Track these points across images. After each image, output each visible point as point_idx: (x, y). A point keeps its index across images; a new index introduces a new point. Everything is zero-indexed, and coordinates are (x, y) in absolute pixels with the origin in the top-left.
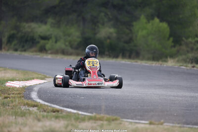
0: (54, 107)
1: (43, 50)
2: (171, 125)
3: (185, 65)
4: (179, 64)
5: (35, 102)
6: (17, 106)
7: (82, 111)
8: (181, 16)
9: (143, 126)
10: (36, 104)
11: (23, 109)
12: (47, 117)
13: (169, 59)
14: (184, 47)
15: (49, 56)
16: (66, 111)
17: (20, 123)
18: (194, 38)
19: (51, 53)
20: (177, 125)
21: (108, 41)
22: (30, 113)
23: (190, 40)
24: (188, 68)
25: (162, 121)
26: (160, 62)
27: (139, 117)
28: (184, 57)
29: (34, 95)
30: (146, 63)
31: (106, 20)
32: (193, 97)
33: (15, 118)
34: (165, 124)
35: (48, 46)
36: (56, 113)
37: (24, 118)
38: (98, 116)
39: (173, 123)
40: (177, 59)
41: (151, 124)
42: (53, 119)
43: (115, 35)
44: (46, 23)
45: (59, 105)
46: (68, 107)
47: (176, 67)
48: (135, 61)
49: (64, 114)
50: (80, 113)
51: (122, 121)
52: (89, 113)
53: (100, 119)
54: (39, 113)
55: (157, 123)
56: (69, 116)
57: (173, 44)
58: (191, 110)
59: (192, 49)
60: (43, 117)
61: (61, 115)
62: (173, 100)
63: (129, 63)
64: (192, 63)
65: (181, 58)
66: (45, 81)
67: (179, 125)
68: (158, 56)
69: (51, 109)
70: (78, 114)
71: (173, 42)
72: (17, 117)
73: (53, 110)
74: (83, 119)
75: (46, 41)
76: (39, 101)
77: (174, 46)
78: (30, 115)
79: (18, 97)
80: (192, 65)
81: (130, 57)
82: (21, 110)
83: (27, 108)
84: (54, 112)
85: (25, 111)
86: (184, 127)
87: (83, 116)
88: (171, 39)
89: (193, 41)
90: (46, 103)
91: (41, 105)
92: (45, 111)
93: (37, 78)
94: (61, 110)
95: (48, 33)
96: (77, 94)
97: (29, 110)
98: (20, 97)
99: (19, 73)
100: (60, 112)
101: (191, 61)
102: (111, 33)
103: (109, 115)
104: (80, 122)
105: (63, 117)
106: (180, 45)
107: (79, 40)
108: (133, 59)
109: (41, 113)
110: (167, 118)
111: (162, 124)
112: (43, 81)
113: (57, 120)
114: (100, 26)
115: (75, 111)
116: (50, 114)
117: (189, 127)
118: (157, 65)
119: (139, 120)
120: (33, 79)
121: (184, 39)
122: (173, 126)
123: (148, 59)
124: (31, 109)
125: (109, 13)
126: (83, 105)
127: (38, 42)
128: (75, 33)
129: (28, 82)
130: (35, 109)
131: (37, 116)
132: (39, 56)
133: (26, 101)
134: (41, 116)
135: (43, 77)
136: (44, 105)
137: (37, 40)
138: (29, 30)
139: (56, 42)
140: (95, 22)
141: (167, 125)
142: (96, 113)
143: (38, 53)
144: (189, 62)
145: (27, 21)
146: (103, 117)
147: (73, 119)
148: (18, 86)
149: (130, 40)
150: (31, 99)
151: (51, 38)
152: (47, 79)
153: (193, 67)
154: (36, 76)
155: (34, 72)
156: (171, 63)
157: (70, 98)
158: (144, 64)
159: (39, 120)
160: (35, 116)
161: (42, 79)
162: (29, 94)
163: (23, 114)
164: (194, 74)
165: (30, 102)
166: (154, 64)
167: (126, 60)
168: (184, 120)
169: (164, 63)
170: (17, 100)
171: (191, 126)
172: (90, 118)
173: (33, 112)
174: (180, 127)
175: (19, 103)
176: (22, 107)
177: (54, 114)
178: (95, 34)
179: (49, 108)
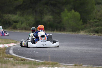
0: (22, 58)
1: (15, 28)
2: (87, 66)
3: (90, 34)
4: (86, 34)
5: (12, 55)
6: (2, 58)
7: (37, 60)
8: (86, 9)
9: (71, 67)
10: (12, 56)
11: (5, 59)
12: (18, 63)
13: (81, 31)
14: (88, 25)
15: (18, 31)
16: (28, 60)
17: (4, 67)
18: (93, 20)
19: (19, 30)
20: (90, 66)
21: (49, 22)
22: (9, 61)
23: (91, 21)
24: (91, 35)
25: (82, 64)
26: (77, 33)
27: (69, 62)
28: (88, 30)
29: (11, 52)
30: (69, 33)
31: (47, 12)
32: (96, 50)
33: (1, 64)
34: (83, 65)
35: (18, 26)
36: (23, 61)
37: (6, 64)
38: (46, 62)
39: (88, 65)
40: (85, 31)
41: (75, 65)
42: (22, 64)
43: (52, 19)
44: (16, 14)
45: (24, 57)
46: (29, 58)
47: (85, 35)
48: (63, 32)
49: (28, 61)
50: (36, 60)
51: (60, 64)
52: (41, 60)
53: (47, 64)
54: (14, 61)
55: (79, 65)
56: (30, 62)
57: (82, 23)
58: (96, 57)
59: (93, 26)
60: (16, 63)
61: (26, 62)
62: (86, 52)
63: (60, 33)
64: (93, 33)
65: (87, 30)
66: (17, 44)
67: (91, 66)
68: (75, 30)
69: (21, 59)
70: (35, 61)
71: (82, 22)
72: (2, 64)
73: (22, 59)
74: (38, 64)
75: (17, 24)
76: (14, 54)
77: (83, 24)
78: (9, 63)
79: (2, 53)
80: (94, 34)
81: (60, 31)
82: (4, 60)
83: (7, 59)
84: (22, 60)
85: (6, 60)
86: (94, 67)
87: (38, 62)
88: (81, 20)
89: (93, 21)
90: (18, 56)
91: (15, 57)
92: (17, 60)
93: (12, 43)
94: (26, 59)
95: (17, 19)
96: (34, 51)
97: (8, 60)
98: (4, 53)
99: (3, 40)
100: (25, 61)
101: (92, 32)
102: (50, 18)
103: (52, 61)
104: (36, 66)
105: (27, 63)
106: (86, 23)
107: (34, 22)
108: (62, 31)
109: (15, 61)
110: (84, 62)
111: (81, 66)
112: (15, 44)
113: (24, 65)
114: (44, 15)
115: (33, 60)
116: (20, 62)
117: (97, 67)
118: (75, 34)
119: (69, 63)
120: (10, 43)
121: (88, 20)
122: (88, 67)
123: (70, 31)
124: (10, 59)
125: (49, 8)
126: (38, 56)
127: (13, 24)
128: (32, 19)
129: (8, 45)
130: (12, 59)
131: (13, 63)
132: (13, 31)
133: (7, 55)
134: (15, 63)
135: (16, 42)
136: (17, 57)
137: (12, 23)
138: (7, 18)
139: (22, 24)
140: (42, 13)
141: (84, 66)
142: (45, 60)
143: (12, 30)
144: (91, 32)
145: (6, 14)
146: (49, 63)
147: (32, 64)
148: (2, 47)
149: (60, 22)
150: (9, 54)
151: (19, 21)
152: (18, 43)
153: (94, 35)
154: (12, 41)
155: (11, 39)
156: (82, 33)
157: (31, 52)
158: (68, 34)
159: (14, 65)
160: (12, 63)
161: (15, 43)
162: (9, 51)
163: (5, 62)
164: (95, 38)
165: (9, 55)
166: (74, 34)
167: (59, 32)
168: (93, 63)
169: (78, 33)
170: (2, 54)
171: (97, 66)
172: (42, 63)
173: (11, 61)
174: (92, 67)
175: (3, 56)
176: (4, 58)
177: (22, 61)
178: (42, 19)
179: (19, 58)
